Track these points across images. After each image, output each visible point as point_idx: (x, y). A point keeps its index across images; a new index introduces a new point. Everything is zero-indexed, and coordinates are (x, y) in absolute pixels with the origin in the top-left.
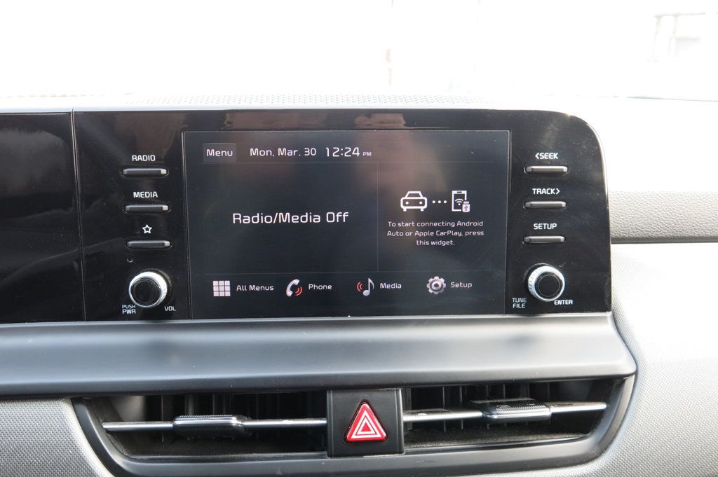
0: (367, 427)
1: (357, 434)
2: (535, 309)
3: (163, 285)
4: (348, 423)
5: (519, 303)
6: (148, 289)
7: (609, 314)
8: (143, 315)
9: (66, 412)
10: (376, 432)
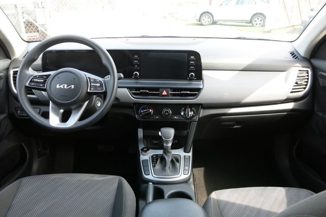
0: (165, 93)
1: (163, 94)
2: (191, 80)
3: (138, 74)
4: (162, 92)
5: (188, 78)
6: (136, 74)
7: (202, 82)
8: (135, 78)
9: (126, 89)
10: (166, 94)
